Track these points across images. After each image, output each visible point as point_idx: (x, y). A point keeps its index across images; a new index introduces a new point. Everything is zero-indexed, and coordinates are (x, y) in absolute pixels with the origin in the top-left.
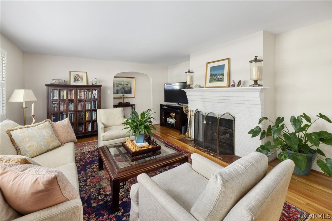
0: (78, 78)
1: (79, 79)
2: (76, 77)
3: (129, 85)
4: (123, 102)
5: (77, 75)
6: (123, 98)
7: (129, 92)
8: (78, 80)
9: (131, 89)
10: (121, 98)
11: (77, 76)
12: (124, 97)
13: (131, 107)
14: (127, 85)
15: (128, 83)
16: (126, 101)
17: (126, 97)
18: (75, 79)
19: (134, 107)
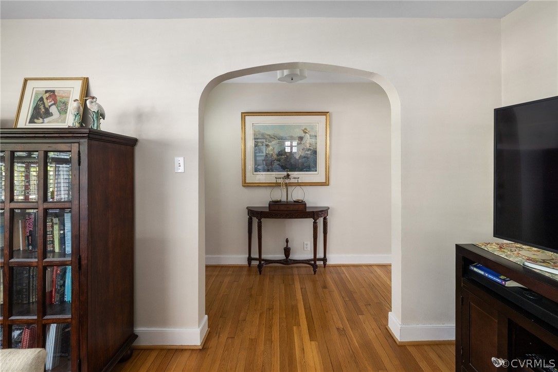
0: (48, 103)
1: (53, 109)
2: (41, 99)
3: (308, 141)
4: (284, 199)
5: (47, 92)
6: (287, 185)
7: (308, 163)
8: (48, 114)
9: (315, 152)
10: (277, 185)
11: (47, 95)
12: (287, 181)
13: (312, 220)
14: (301, 138)
15: (303, 135)
16: (296, 194)
17: (296, 181)
18: (36, 108)
19: (325, 219)
